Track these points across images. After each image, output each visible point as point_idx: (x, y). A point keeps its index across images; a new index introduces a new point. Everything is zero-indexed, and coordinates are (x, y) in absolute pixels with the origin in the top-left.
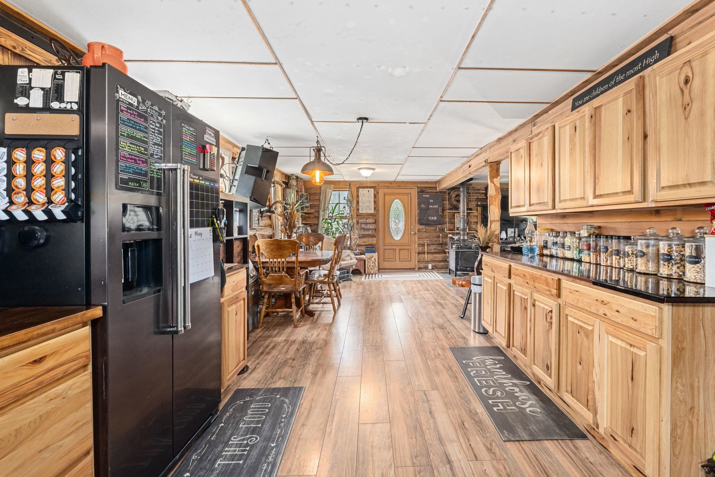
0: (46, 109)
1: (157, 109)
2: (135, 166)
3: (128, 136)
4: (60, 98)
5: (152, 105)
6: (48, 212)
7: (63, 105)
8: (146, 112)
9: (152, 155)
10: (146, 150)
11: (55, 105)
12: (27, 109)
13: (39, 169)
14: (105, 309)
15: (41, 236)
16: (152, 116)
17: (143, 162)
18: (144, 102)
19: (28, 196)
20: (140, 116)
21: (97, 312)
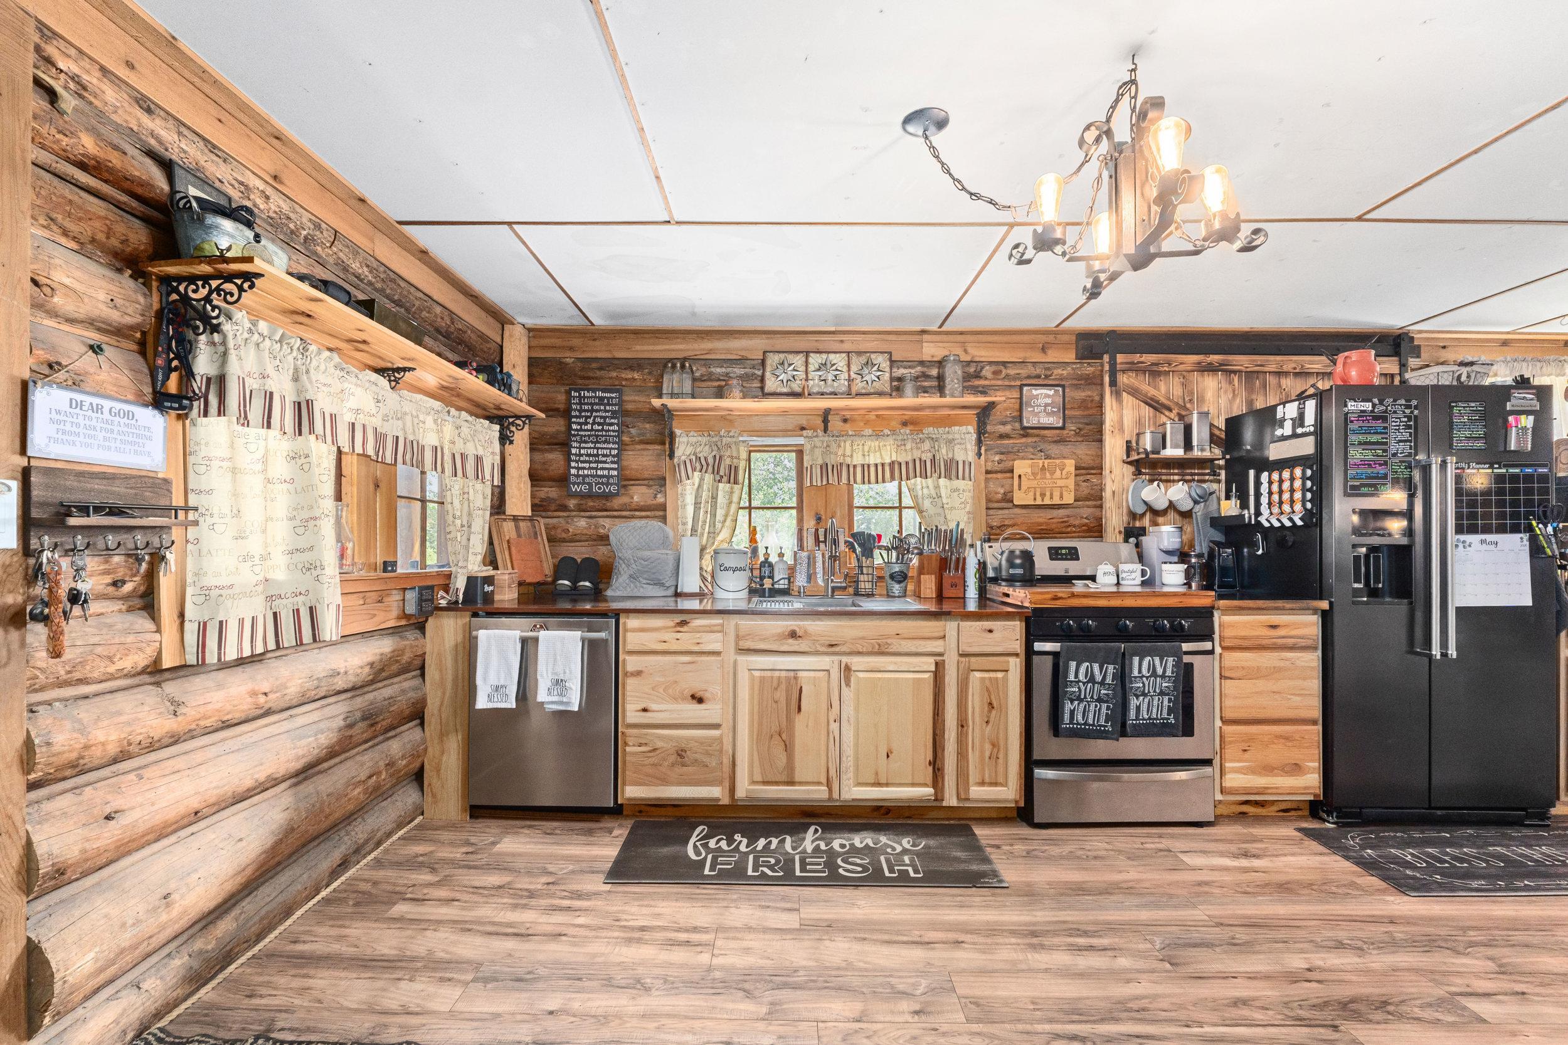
0: (1295, 435)
1: (1403, 402)
2: (1369, 471)
3: (1360, 443)
4: (1302, 425)
5: (1395, 401)
6: (1291, 519)
7: (1304, 430)
8: (1386, 412)
9: (1394, 455)
10: (1385, 451)
11: (1299, 431)
12: (1284, 438)
13: (1286, 485)
14: (1331, 604)
15: (1290, 539)
16: (1395, 412)
17: (1380, 465)
18: (1381, 402)
19: (1280, 508)
20: (1376, 418)
21: (1324, 605)
